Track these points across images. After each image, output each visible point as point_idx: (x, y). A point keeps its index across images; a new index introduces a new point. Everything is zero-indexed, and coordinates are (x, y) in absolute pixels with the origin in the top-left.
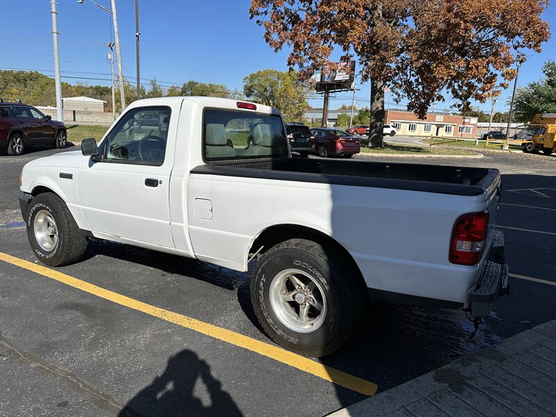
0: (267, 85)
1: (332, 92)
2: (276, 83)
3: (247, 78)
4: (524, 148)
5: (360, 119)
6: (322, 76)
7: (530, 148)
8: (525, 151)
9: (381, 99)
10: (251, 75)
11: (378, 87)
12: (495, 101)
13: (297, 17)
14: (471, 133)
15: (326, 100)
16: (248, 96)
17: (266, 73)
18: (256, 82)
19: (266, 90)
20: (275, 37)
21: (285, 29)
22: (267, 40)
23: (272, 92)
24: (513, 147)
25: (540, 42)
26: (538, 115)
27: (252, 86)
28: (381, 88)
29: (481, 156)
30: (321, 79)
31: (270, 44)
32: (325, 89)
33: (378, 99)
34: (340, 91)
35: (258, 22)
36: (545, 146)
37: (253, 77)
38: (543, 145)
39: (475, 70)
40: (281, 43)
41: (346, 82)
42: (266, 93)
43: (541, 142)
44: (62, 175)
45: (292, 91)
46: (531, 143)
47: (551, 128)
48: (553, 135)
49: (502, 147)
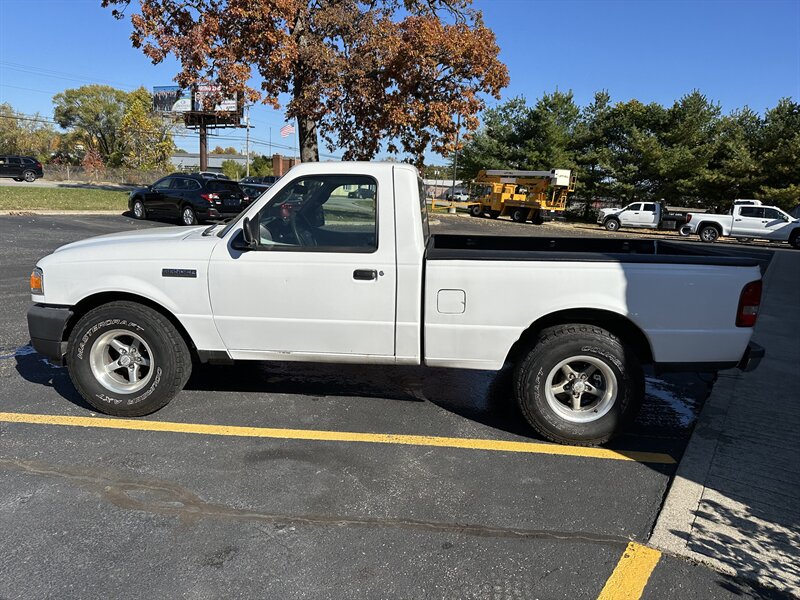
0: (100, 109)
1: (212, 128)
2: (115, 108)
3: (59, 96)
4: (471, 211)
5: (257, 170)
6: (193, 102)
7: (477, 211)
8: (473, 215)
9: (314, 146)
10: (67, 92)
11: (309, 129)
13: (186, 15)
15: (203, 139)
16: (64, 126)
17: (95, 91)
18: (77, 104)
19: (97, 118)
20: (149, 39)
21: (168, 31)
22: (137, 44)
23: (109, 121)
24: (459, 210)
25: (499, 87)
26: (481, 172)
27: (70, 110)
28: (312, 131)
30: (193, 108)
31: (146, 52)
32: (200, 123)
33: (309, 146)
34: (224, 128)
35: (115, 12)
36: (493, 208)
37: (70, 96)
38: (491, 207)
39: (437, 117)
40: (165, 52)
41: (233, 114)
42: (97, 123)
43: (488, 204)
44: (167, 273)
45: (146, 121)
46: (478, 206)
47: (497, 187)
48: (500, 196)
49: (449, 210)
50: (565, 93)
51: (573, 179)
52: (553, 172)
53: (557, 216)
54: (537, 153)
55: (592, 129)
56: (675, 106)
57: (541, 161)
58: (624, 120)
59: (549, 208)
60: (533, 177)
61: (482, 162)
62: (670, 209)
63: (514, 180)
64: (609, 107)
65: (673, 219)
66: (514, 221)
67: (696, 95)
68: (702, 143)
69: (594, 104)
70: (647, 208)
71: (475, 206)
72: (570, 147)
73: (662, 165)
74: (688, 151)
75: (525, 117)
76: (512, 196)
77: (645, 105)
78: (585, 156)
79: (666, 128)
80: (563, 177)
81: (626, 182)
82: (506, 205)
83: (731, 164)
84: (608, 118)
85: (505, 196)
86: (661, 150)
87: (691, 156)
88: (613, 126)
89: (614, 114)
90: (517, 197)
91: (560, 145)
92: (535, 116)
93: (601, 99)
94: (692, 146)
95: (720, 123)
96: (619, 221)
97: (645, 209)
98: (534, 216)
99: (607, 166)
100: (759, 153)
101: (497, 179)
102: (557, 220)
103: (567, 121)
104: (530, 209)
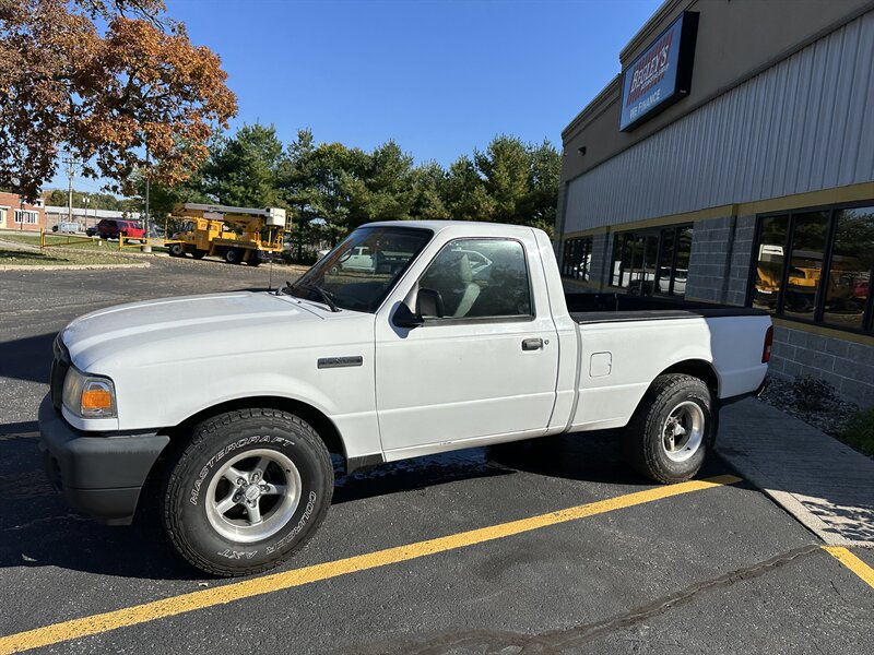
4: (170, 250)
7: (177, 250)
8: (172, 254)
12: (72, 174)
14: (36, 223)
24: (156, 249)
29: (148, 265)
38: (195, 246)
43: (192, 242)
44: (323, 363)
46: (179, 244)
47: (201, 224)
48: (206, 233)
49: (142, 248)
50: (266, 126)
51: (288, 219)
52: (268, 210)
53: (275, 258)
54: (242, 188)
55: (299, 168)
56: (376, 153)
57: (247, 197)
58: (329, 162)
59: (266, 249)
60: (241, 214)
61: (176, 193)
62: (385, 253)
63: (221, 217)
64: (313, 147)
65: (388, 263)
66: (228, 262)
67: (391, 144)
68: (402, 191)
69: (297, 142)
70: (364, 253)
71: (175, 244)
72: (278, 184)
73: (371, 209)
74: (391, 198)
75: (223, 146)
76: (220, 234)
77: (349, 148)
78: (294, 196)
79: (370, 173)
80: (279, 217)
81: (339, 225)
82: (215, 243)
83: (428, 212)
84: (313, 159)
85: (213, 234)
86: (368, 195)
87: (396, 203)
88: (318, 167)
89: (319, 155)
90: (226, 236)
91: (267, 182)
92: (235, 148)
93: (305, 138)
94: (394, 192)
95: (414, 173)
96: (341, 266)
97: (363, 254)
98: (250, 256)
99: (319, 208)
100: (448, 203)
101: (200, 213)
102: (275, 262)
103: (271, 156)
104: (245, 249)
